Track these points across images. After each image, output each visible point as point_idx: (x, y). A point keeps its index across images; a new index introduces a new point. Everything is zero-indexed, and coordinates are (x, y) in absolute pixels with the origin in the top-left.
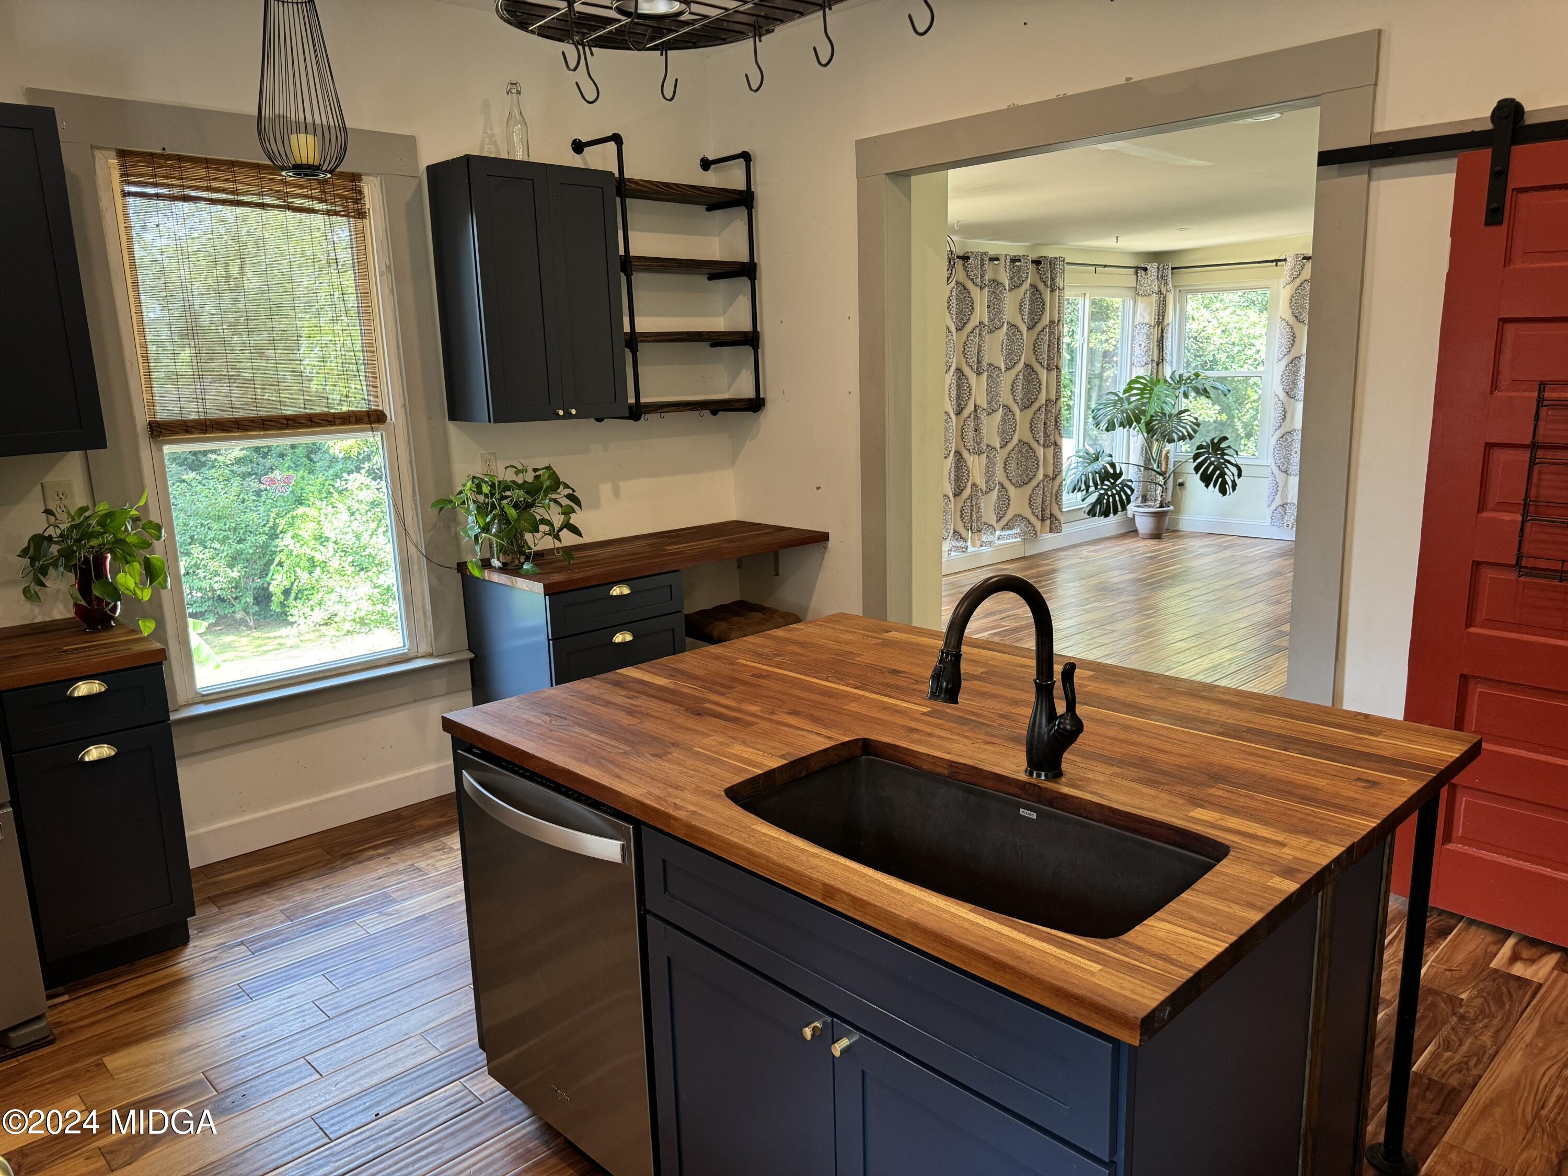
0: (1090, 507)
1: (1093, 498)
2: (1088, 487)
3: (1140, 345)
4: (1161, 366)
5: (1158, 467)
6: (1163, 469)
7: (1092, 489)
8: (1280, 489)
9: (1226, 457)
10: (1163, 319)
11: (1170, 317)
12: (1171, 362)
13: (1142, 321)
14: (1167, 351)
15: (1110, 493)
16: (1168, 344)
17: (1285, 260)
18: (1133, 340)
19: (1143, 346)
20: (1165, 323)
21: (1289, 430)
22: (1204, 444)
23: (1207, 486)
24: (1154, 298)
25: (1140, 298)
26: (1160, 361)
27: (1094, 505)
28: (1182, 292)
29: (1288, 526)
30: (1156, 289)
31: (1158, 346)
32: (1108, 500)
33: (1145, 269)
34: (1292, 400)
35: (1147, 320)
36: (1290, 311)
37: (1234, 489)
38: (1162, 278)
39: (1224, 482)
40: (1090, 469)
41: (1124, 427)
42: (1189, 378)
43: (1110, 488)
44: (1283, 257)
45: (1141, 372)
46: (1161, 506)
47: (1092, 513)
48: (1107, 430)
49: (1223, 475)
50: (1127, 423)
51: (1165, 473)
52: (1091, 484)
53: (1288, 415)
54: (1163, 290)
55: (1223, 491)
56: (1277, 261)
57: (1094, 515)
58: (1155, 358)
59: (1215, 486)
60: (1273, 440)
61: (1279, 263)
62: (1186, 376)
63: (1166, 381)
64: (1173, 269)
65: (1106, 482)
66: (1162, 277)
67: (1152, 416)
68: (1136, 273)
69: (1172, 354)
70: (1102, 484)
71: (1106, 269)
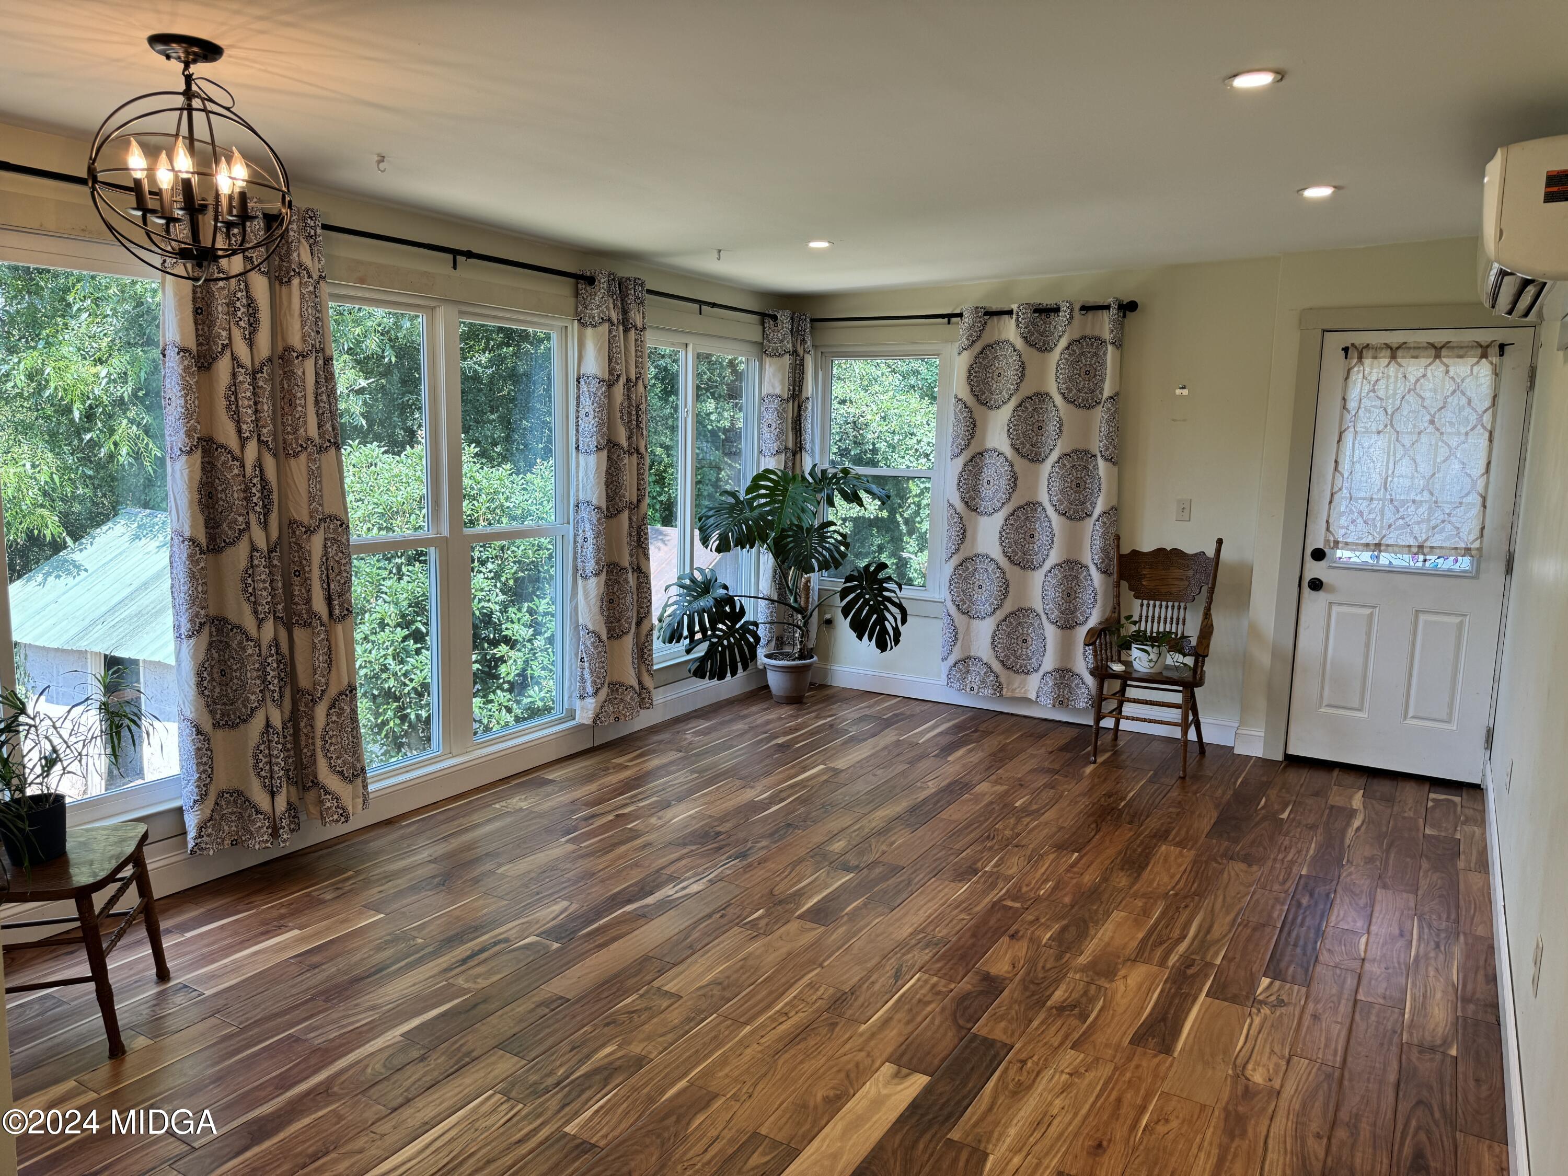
0: (697, 664)
1: (701, 651)
2: (692, 634)
3: (769, 426)
4: (798, 456)
5: (795, 600)
6: (802, 604)
7: (698, 636)
8: (960, 637)
9: (885, 593)
10: (800, 391)
11: (809, 389)
12: (813, 451)
13: (771, 391)
14: (807, 436)
15: (725, 642)
16: (807, 425)
17: (960, 315)
18: (760, 418)
19: (774, 425)
20: (804, 396)
21: (971, 555)
22: (855, 573)
23: (860, 637)
24: (787, 359)
25: (768, 360)
26: (797, 450)
27: (702, 660)
28: (827, 355)
29: (972, 689)
30: (790, 347)
31: (794, 428)
32: (723, 654)
33: (775, 318)
34: (973, 513)
35: (778, 391)
36: (968, 388)
37: (897, 641)
38: (797, 333)
39: (884, 631)
40: (695, 605)
41: (743, 547)
42: (835, 475)
43: (727, 635)
44: (958, 311)
45: (771, 463)
46: (800, 658)
47: (699, 673)
48: (719, 550)
49: (881, 620)
50: (745, 541)
51: (806, 609)
52: (697, 628)
53: (968, 534)
54: (800, 349)
55: (882, 645)
56: (949, 316)
57: (703, 677)
58: (790, 445)
59: (870, 639)
60: (948, 569)
61: (954, 320)
62: (831, 472)
63: (804, 478)
64: (812, 320)
65: (720, 626)
66: (798, 331)
67: (783, 530)
68: (763, 324)
69: (813, 441)
70: (714, 628)
71: (716, 310)
